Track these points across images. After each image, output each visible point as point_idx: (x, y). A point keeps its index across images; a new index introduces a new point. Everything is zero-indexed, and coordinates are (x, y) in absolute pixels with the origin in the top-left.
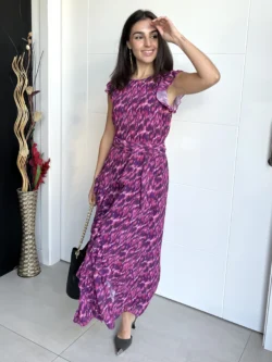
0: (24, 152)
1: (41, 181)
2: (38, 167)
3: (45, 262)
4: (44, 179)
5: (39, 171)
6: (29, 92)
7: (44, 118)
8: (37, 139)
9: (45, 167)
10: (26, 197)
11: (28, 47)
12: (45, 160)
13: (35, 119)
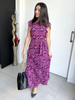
0: (14, 38)
1: (18, 44)
2: (17, 41)
3: (18, 63)
4: (19, 44)
5: (17, 42)
6: (16, 24)
7: (19, 29)
8: (17, 34)
9: (19, 41)
10: (14, 48)
11: (15, 13)
12: (19, 39)
13: (17, 30)
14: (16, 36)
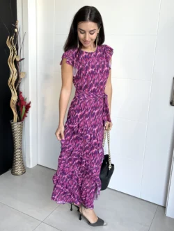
0: (14, 98)
1: (25, 116)
2: (23, 106)
3: (28, 166)
4: (27, 114)
5: (24, 109)
6: (18, 60)
7: (26, 74)
8: (22, 89)
9: (28, 107)
10: (16, 126)
11: (16, 30)
12: (28, 102)
13: (21, 77)
14: (19, 93)
